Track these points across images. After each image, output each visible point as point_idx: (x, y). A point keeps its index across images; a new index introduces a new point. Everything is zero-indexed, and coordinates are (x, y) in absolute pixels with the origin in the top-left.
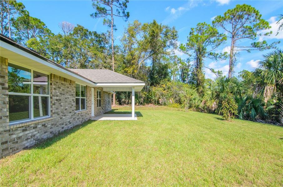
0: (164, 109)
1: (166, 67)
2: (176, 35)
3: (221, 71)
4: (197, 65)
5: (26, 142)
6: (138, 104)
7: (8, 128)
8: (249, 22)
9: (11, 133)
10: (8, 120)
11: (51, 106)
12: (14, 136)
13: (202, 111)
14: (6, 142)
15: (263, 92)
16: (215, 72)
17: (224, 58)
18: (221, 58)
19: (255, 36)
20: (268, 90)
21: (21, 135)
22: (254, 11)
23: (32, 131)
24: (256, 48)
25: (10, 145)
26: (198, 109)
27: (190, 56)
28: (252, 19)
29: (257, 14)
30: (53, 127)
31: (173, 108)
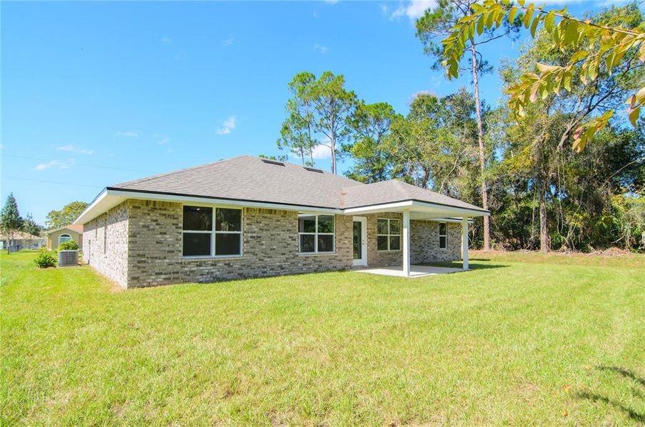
5: (201, 277)
7: (180, 261)
9: (183, 265)
10: (181, 254)
12: (186, 269)
14: (177, 273)
21: (194, 269)
23: (208, 268)
25: (181, 275)
30: (243, 268)
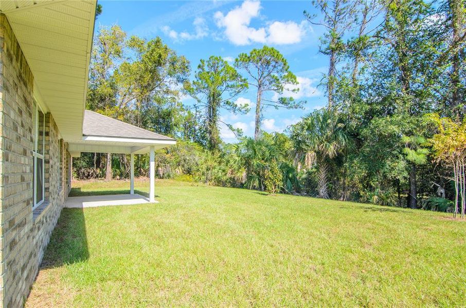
0: (169, 184)
1: (169, 114)
2: (187, 67)
3: (241, 130)
4: (210, 117)
6: (118, 177)
8: (276, 71)
11: (45, 178)
13: (224, 185)
15: (304, 159)
16: (234, 130)
17: (245, 112)
18: (240, 110)
19: (282, 90)
20: (310, 158)
22: (283, 59)
24: (283, 105)
26: (219, 183)
27: (199, 101)
28: (280, 68)
29: (285, 64)
31: (184, 182)
